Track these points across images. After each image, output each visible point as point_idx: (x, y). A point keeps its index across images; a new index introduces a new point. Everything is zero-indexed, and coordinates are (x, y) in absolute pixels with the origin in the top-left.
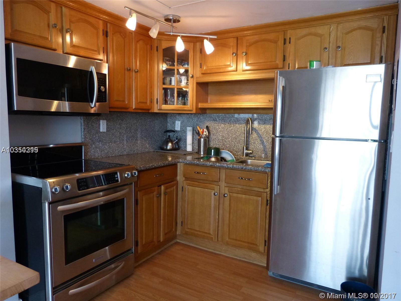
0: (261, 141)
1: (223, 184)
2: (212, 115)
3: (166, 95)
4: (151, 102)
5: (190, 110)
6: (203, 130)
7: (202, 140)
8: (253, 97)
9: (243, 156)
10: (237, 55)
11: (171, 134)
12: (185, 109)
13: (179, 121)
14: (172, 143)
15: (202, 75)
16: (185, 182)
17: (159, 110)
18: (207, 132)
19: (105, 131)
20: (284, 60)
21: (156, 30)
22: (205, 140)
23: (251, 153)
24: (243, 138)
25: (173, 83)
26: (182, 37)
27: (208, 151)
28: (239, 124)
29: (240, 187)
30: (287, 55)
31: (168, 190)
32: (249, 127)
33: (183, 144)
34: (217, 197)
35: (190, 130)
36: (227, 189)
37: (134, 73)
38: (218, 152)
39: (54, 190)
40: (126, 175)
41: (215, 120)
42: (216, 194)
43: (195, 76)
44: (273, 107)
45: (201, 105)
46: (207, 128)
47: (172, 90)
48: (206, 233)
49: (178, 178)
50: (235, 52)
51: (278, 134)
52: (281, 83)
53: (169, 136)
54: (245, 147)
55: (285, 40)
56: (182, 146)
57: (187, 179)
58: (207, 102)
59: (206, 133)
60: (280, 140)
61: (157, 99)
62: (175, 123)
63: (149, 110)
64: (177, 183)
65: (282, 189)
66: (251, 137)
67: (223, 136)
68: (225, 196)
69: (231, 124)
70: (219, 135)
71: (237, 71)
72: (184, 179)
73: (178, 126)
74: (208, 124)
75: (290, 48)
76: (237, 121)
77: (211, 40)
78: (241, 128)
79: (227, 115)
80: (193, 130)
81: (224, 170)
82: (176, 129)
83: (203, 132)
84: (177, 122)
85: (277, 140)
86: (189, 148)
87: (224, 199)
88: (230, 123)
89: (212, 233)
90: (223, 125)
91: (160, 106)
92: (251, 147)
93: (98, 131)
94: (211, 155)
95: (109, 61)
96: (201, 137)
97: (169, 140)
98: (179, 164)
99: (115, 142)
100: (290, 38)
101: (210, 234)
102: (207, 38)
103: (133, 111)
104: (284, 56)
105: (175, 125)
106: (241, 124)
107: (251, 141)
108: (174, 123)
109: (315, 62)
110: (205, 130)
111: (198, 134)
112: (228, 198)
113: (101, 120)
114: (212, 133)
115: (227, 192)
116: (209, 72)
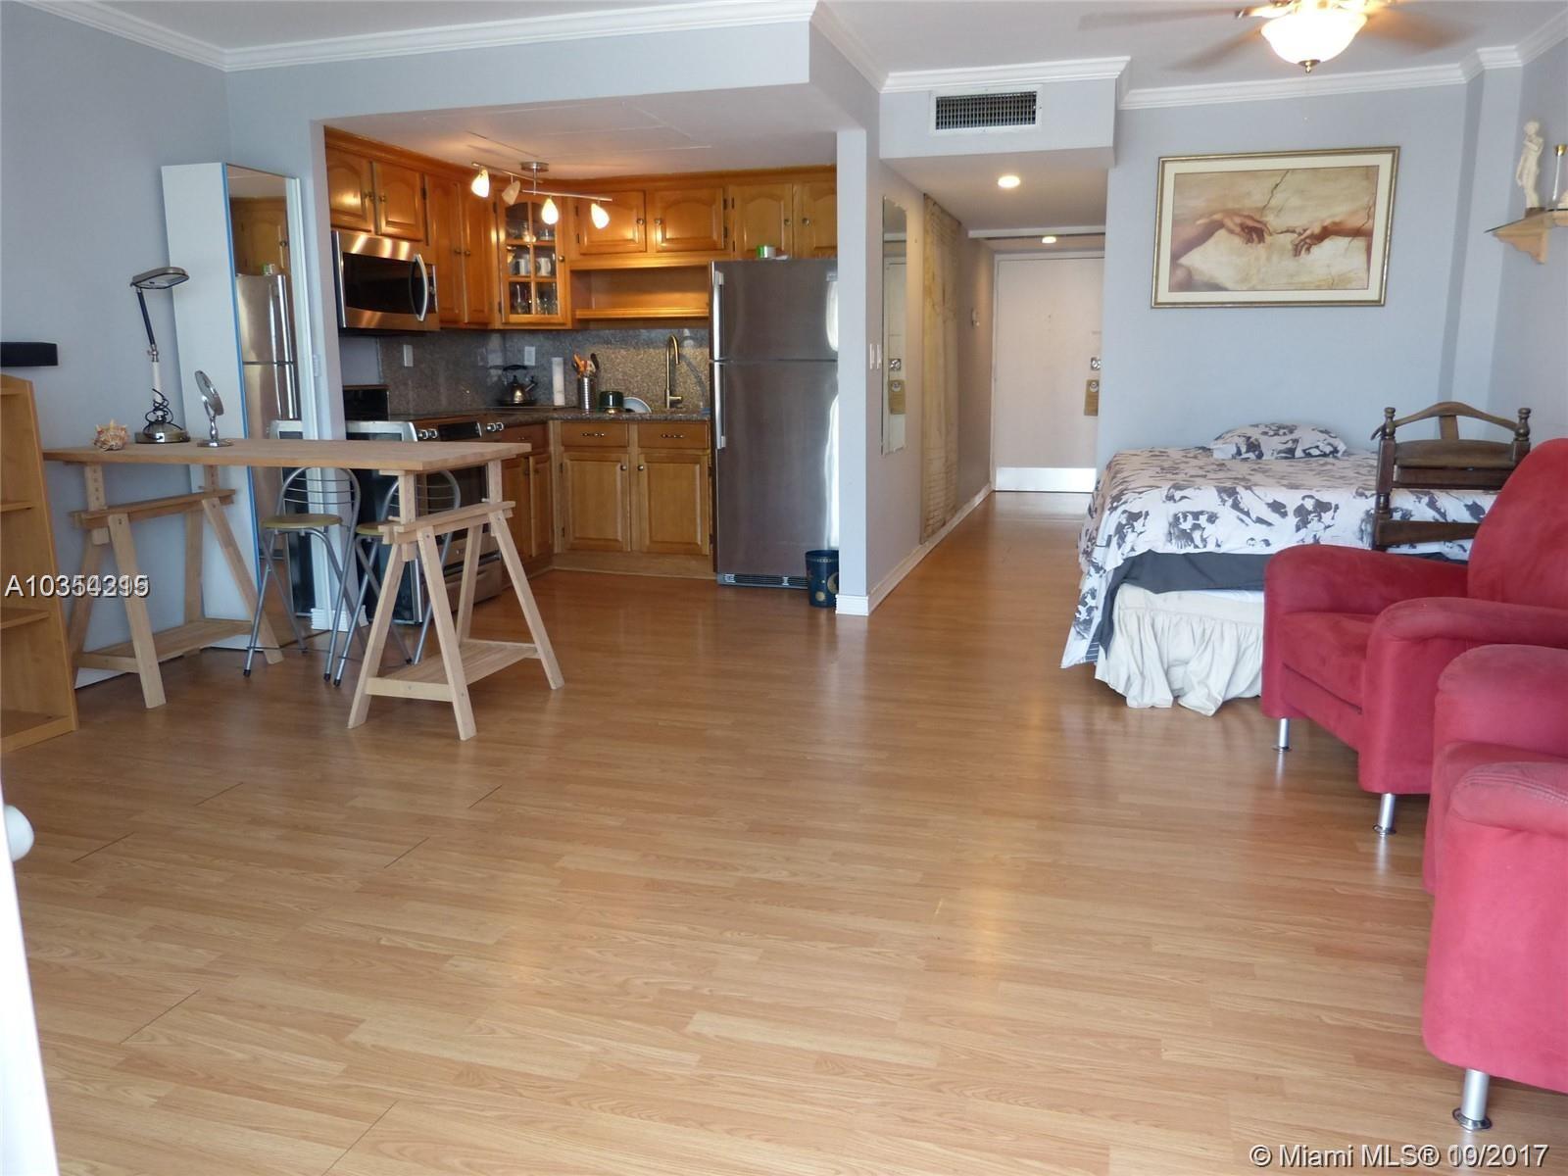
0: (696, 377)
1: (634, 449)
2: (602, 333)
3: (513, 295)
4: (491, 310)
5: (563, 324)
6: (586, 363)
7: (586, 380)
8: (677, 296)
9: (666, 406)
10: (645, 222)
11: (519, 373)
12: (552, 321)
13: (532, 345)
14: (522, 391)
15: (582, 257)
16: (565, 455)
17: (506, 324)
18: (593, 366)
19: (411, 365)
20: (726, 236)
21: (514, 191)
22: (590, 381)
23: (679, 402)
24: (663, 374)
25: (523, 272)
26: (554, 199)
27: (600, 401)
28: (654, 348)
29: (665, 451)
30: (730, 227)
31: (539, 466)
32: (672, 353)
33: (544, 393)
34: (626, 473)
35: (558, 364)
36: (642, 457)
37: (463, 257)
38: (619, 399)
39: (421, 435)
40: (489, 428)
41: (607, 342)
42: (624, 468)
43: (567, 260)
44: (707, 315)
45: (580, 314)
46: (593, 357)
47: (526, 286)
48: (610, 540)
49: (552, 448)
50: (642, 217)
51: (717, 356)
52: (718, 278)
53: (515, 377)
54: (668, 391)
55: (725, 201)
56: (542, 396)
57: (568, 446)
58: (588, 306)
59: (591, 367)
60: (721, 366)
61: (500, 304)
62: (523, 351)
63: (486, 324)
64: (549, 458)
65: (729, 441)
66: (678, 373)
67: (625, 373)
68: (639, 470)
69: (639, 349)
70: (618, 370)
71: (646, 251)
72: (562, 448)
73: (530, 356)
74: (594, 350)
75: (734, 215)
76: (649, 343)
77: (603, 204)
78: (659, 356)
79: (631, 332)
80: (565, 364)
81: (636, 426)
82: (526, 363)
83: (585, 366)
84: (527, 349)
85: (717, 365)
86: (559, 400)
87: (638, 475)
88: (637, 347)
89: (620, 538)
90: (623, 352)
91: (507, 318)
92: (679, 389)
93: (402, 366)
94: (609, 404)
95: (430, 242)
96: (583, 376)
97: (515, 385)
98: (551, 423)
99: (426, 387)
100: (733, 200)
101: (617, 540)
102: (596, 202)
103: (464, 327)
104: (726, 229)
105: (523, 356)
106: (658, 347)
107: (680, 379)
108: (521, 351)
109: (766, 248)
110: (589, 362)
111: (576, 369)
112: (645, 472)
113: (405, 346)
114: (602, 367)
115: (642, 462)
116: (594, 251)
